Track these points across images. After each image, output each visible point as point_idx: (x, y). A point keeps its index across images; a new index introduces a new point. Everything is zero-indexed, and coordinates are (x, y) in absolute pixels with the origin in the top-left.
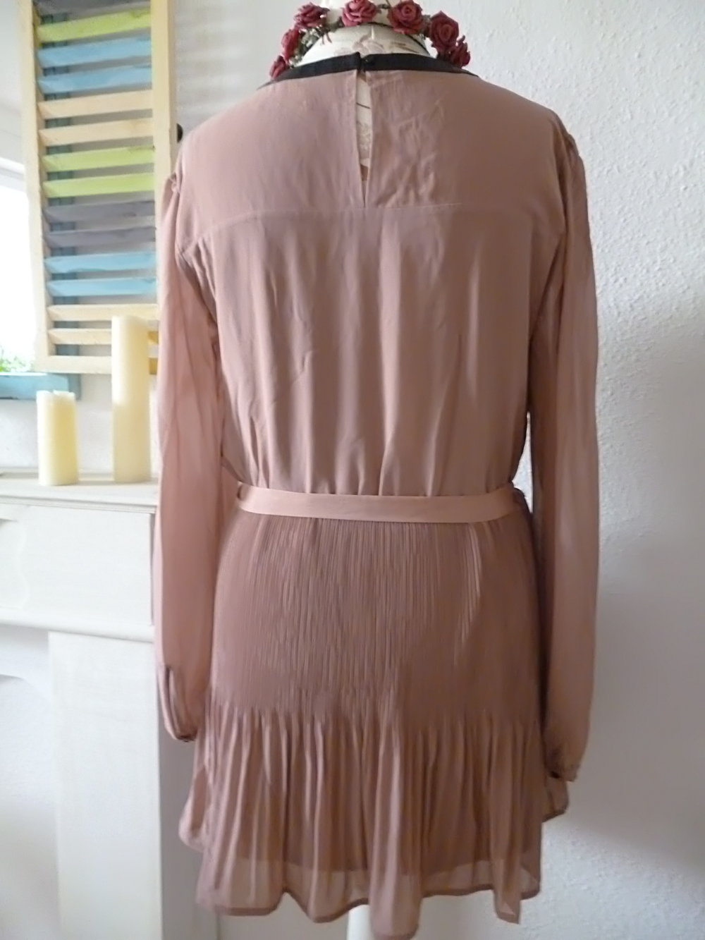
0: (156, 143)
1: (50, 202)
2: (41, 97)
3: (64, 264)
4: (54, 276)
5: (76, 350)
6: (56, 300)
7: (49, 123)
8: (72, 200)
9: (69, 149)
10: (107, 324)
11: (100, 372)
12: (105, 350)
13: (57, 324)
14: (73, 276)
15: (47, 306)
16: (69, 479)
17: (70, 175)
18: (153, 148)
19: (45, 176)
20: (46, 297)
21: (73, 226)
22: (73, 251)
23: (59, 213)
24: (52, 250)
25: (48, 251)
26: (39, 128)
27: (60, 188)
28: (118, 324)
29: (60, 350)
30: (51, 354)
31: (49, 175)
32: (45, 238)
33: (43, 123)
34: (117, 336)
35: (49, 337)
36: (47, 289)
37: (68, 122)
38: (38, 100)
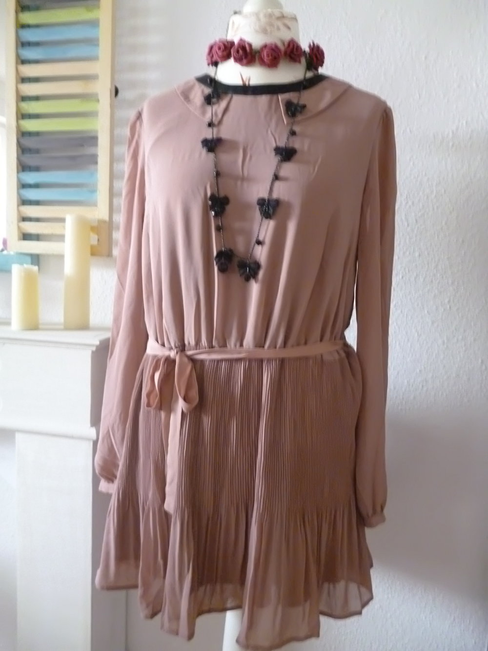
0: (100, 98)
1: (22, 134)
2: (19, 61)
3: (31, 178)
4: (23, 186)
5: (37, 237)
6: (24, 202)
7: (24, 80)
8: (37, 134)
9: (37, 98)
10: (62, 220)
11: (55, 253)
12: (61, 238)
13: (24, 219)
14: (37, 186)
15: (18, 206)
16: (33, 325)
17: (37, 116)
18: (98, 101)
19: (20, 116)
20: (18, 200)
21: (37, 151)
22: (37, 169)
23: (28, 142)
24: (23, 167)
25: (20, 168)
26: (17, 83)
27: (30, 125)
28: (70, 220)
29: (26, 237)
30: (20, 239)
31: (22, 116)
32: (18, 159)
33: (20, 80)
34: (69, 229)
35: (19, 228)
36: (19, 194)
37: (36, 80)
38: (17, 63)
